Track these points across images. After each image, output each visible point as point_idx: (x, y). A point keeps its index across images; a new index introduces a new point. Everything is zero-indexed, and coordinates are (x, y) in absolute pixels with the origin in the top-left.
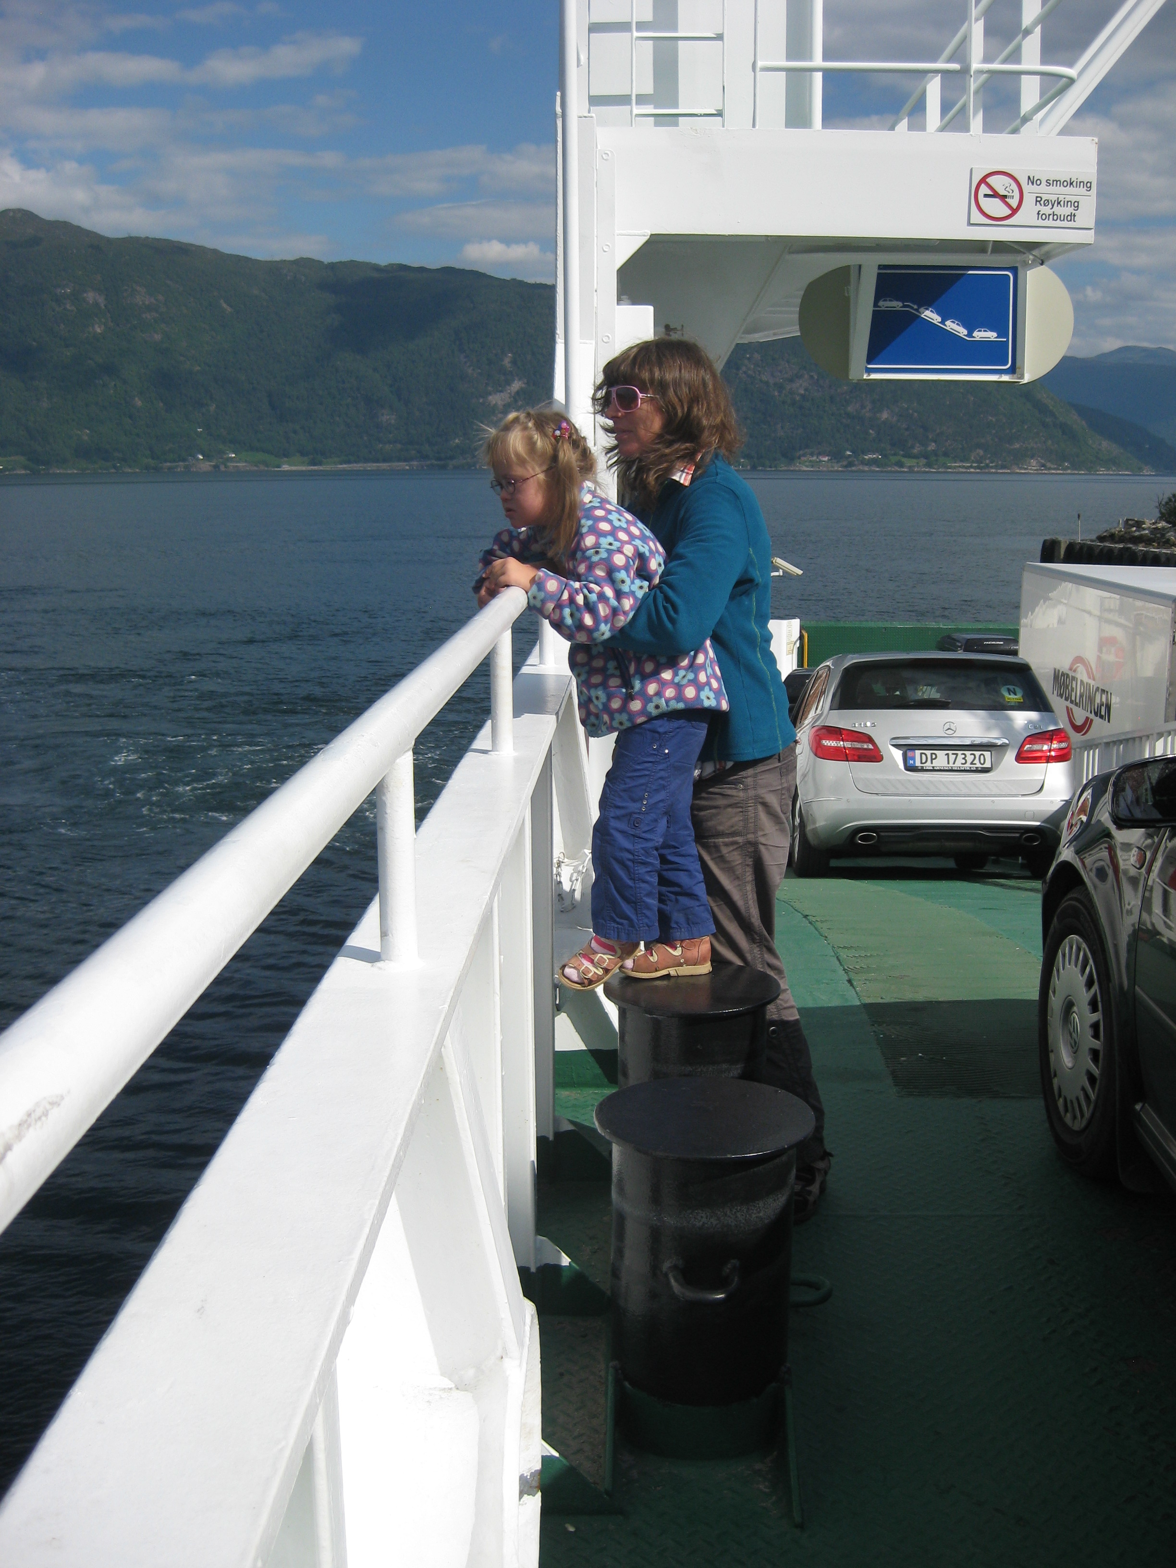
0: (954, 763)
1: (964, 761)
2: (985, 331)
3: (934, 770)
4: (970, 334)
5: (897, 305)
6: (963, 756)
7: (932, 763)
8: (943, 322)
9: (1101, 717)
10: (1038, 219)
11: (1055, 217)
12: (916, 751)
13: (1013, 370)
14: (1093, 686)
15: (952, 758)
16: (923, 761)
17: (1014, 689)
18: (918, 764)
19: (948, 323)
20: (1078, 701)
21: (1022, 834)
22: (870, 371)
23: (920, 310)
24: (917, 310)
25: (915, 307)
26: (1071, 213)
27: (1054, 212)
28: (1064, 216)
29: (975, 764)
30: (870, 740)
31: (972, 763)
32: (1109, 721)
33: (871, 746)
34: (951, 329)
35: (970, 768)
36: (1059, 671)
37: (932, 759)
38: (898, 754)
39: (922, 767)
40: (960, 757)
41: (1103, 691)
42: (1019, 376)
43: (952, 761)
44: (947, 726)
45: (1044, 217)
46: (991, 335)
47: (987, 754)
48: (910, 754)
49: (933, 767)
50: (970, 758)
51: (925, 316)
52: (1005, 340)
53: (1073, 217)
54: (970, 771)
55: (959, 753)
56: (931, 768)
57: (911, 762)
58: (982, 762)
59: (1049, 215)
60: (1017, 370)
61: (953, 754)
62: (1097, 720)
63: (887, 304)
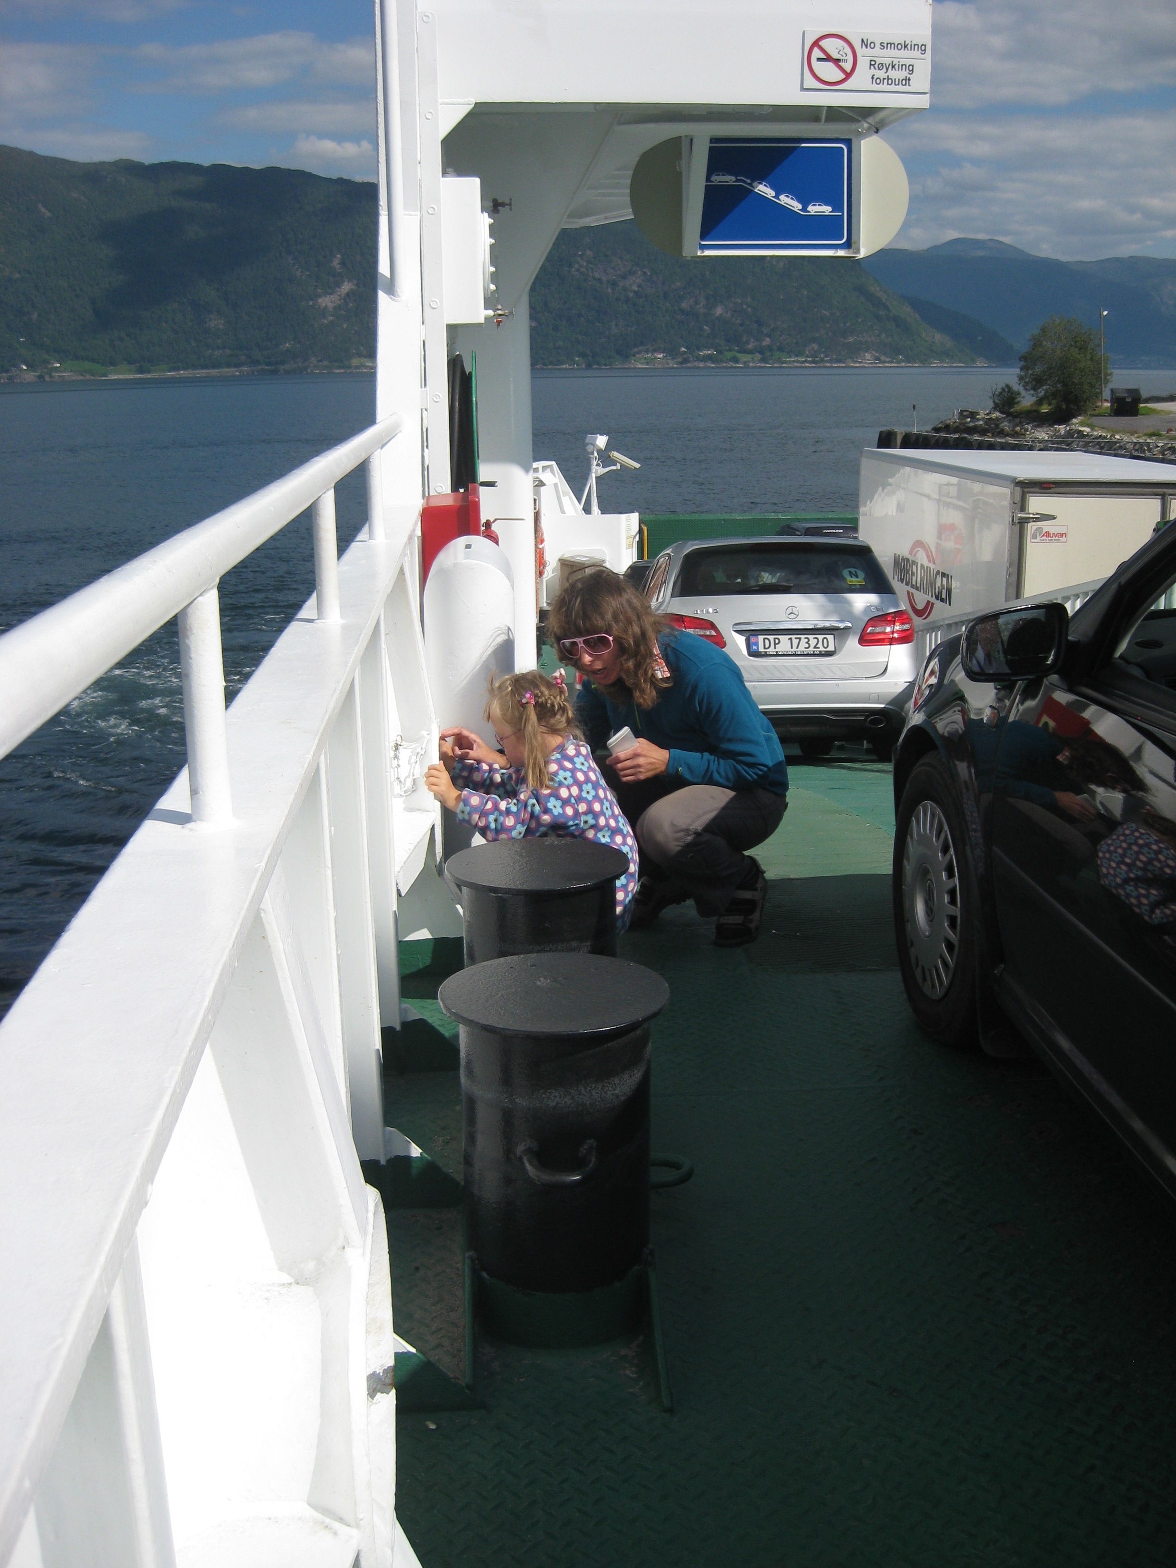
0: (797, 648)
1: (807, 646)
2: (819, 205)
3: (777, 655)
4: (804, 209)
5: (730, 179)
6: (807, 640)
7: (775, 648)
8: (777, 197)
9: (942, 600)
10: (872, 83)
11: (890, 82)
12: (759, 636)
13: (848, 245)
14: (933, 570)
15: (795, 642)
16: (767, 646)
17: (856, 572)
18: (761, 649)
19: (782, 197)
20: (918, 585)
21: (867, 717)
22: (703, 247)
23: (753, 184)
24: (750, 184)
25: (749, 181)
26: (906, 77)
27: (888, 76)
28: (899, 80)
29: (819, 648)
30: (712, 626)
31: (815, 647)
32: (950, 604)
33: (713, 633)
34: (785, 203)
35: (814, 651)
36: (899, 556)
37: (775, 644)
38: (741, 640)
39: (766, 652)
40: (803, 641)
41: (943, 575)
42: (855, 251)
43: (795, 645)
44: (789, 611)
45: (878, 81)
46: (826, 210)
47: (830, 638)
48: (753, 639)
49: (777, 652)
50: (813, 642)
51: (759, 190)
52: (840, 214)
53: (907, 81)
54: (814, 655)
55: (803, 637)
56: (775, 653)
57: (755, 647)
58: (826, 646)
59: (884, 79)
60: (853, 245)
61: (796, 638)
62: (938, 604)
63: (721, 179)
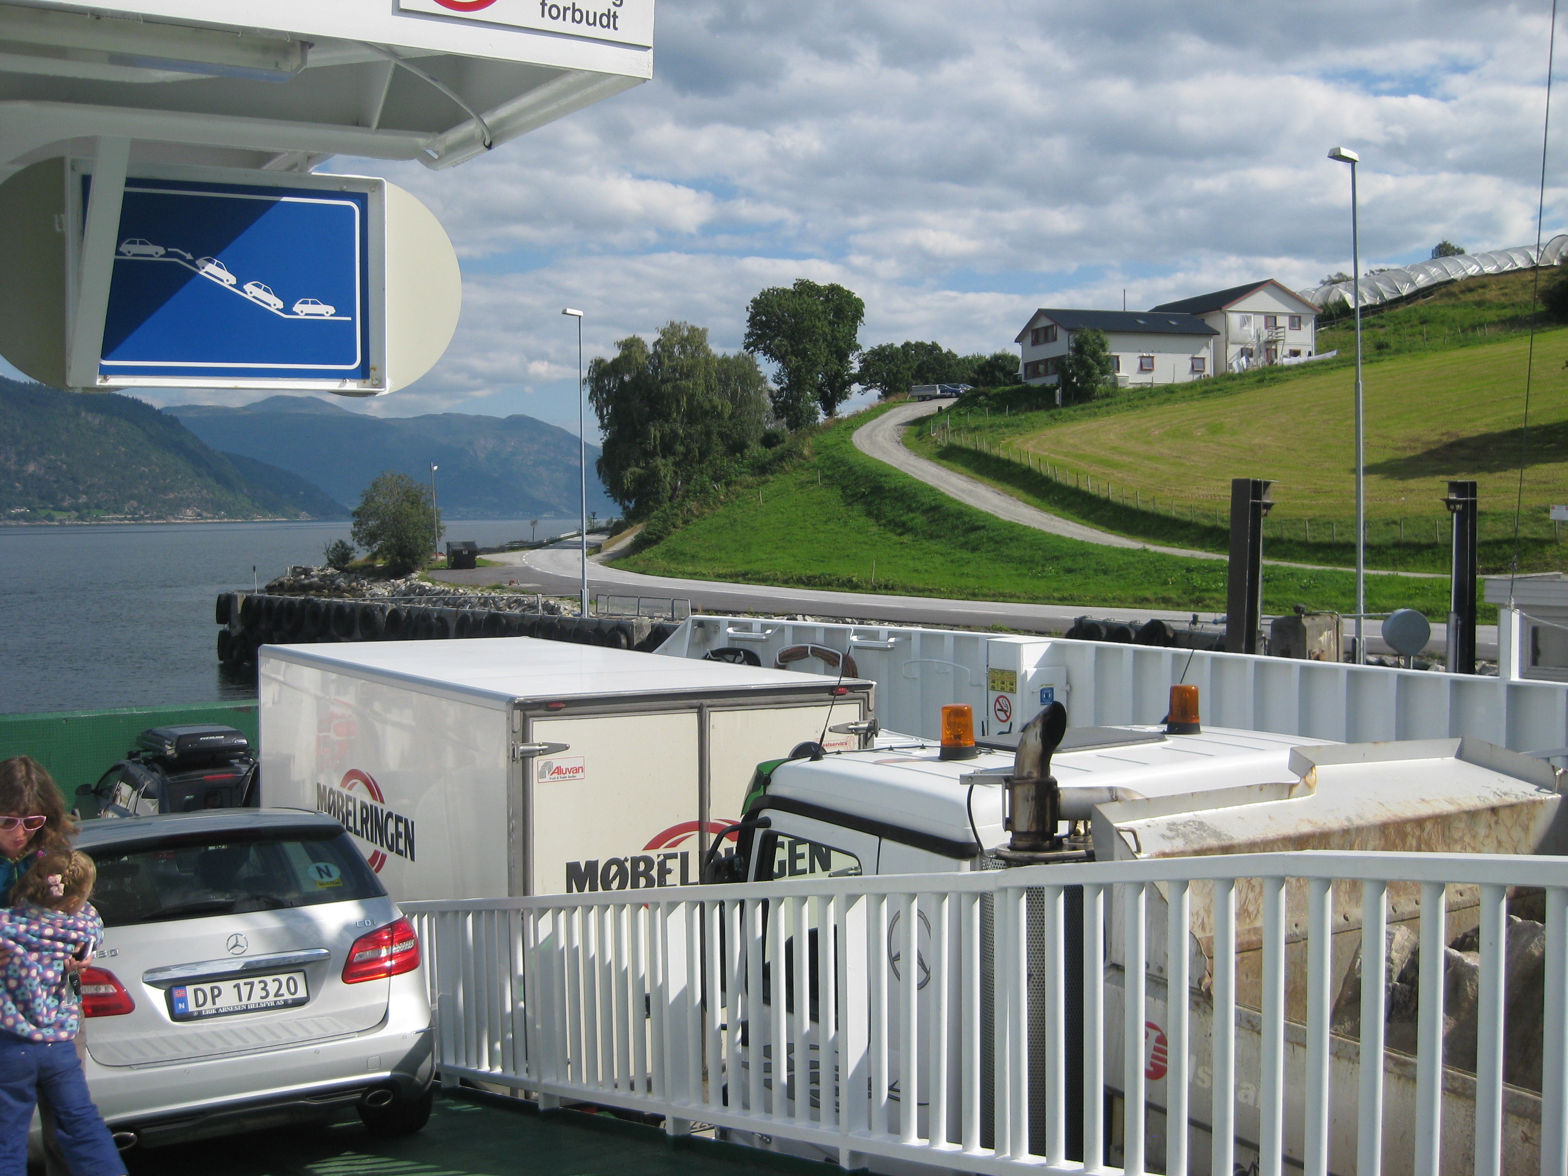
0: (249, 999)
1: (264, 994)
2: (313, 303)
3: (218, 1014)
4: (288, 309)
5: (155, 252)
6: (262, 985)
7: (214, 1003)
8: (239, 286)
9: (399, 852)
10: (543, 15)
11: (578, 16)
12: (187, 987)
13: (364, 372)
15: (245, 990)
16: (201, 1001)
17: (326, 867)
18: (192, 1008)
19: (249, 287)
20: (359, 828)
21: (365, 1094)
22: (106, 372)
23: (197, 262)
24: (192, 263)
25: (189, 256)
26: (609, 11)
27: (574, 4)
28: (595, 14)
29: (282, 995)
30: (109, 978)
31: (276, 995)
32: (413, 859)
33: (112, 989)
34: (254, 297)
35: (275, 1002)
36: (325, 787)
37: (214, 998)
38: (157, 998)
39: (200, 1012)
40: (258, 987)
41: (399, 819)
42: (377, 382)
43: (245, 996)
44: (232, 942)
45: (554, 12)
46: (325, 311)
47: (299, 977)
48: (177, 993)
49: (217, 1010)
50: (272, 987)
51: (206, 272)
52: (350, 319)
53: (612, 19)
54: (276, 1007)
55: (256, 980)
56: (214, 1012)
57: (181, 1006)
58: (293, 990)
59: (565, 9)
60: (372, 372)
61: (245, 984)
62: (392, 857)
63: (137, 250)
